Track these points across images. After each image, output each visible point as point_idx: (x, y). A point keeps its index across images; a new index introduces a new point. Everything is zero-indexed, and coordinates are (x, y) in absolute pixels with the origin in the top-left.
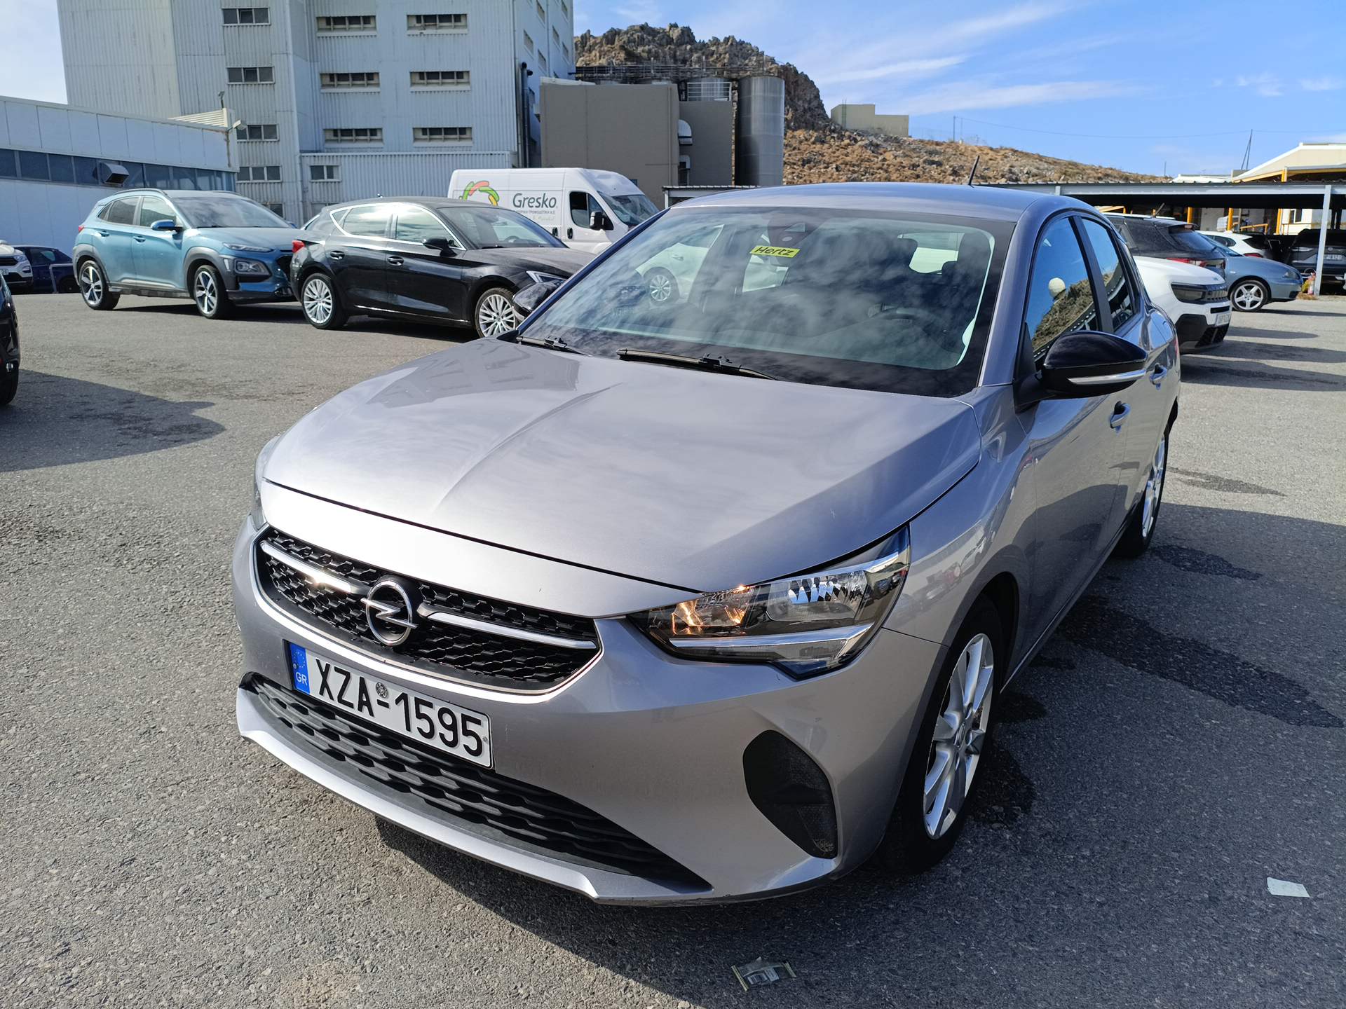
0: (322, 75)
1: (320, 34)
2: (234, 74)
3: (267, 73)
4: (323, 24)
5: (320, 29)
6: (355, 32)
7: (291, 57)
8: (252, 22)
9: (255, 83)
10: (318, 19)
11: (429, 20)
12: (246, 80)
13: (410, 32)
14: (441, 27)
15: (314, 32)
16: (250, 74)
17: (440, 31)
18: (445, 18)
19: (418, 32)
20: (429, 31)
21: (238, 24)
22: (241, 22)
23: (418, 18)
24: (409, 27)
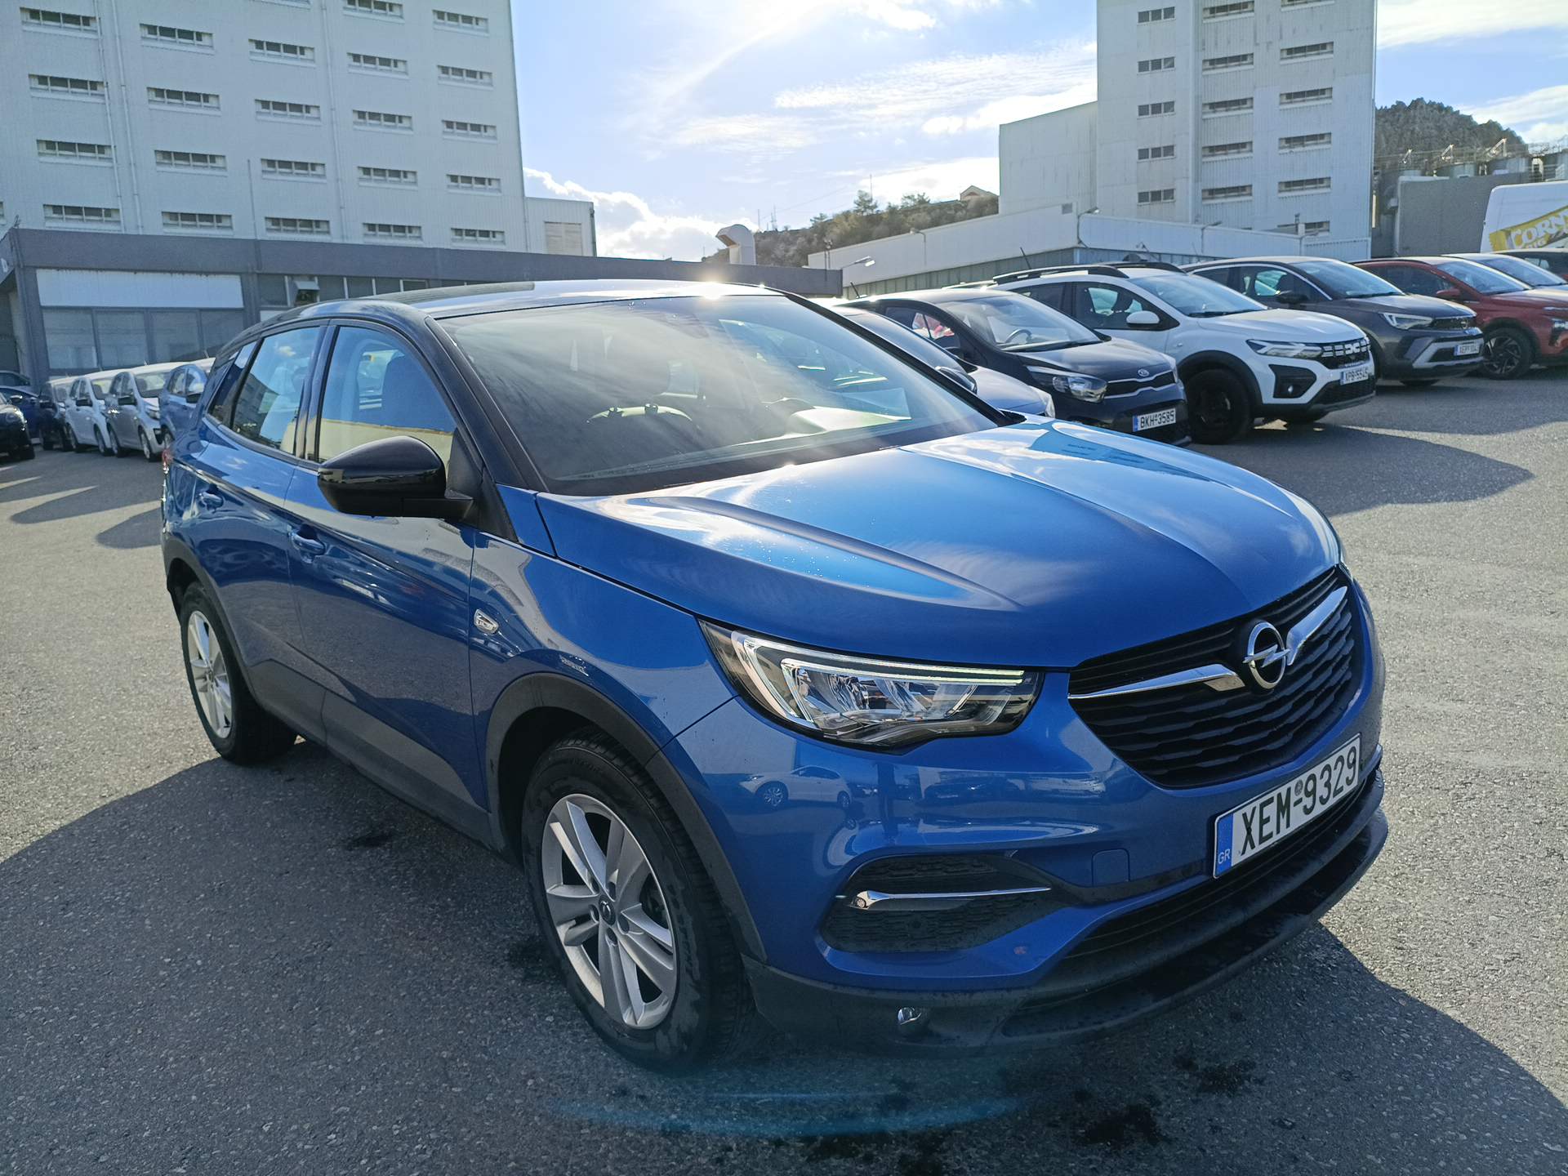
0: (1202, 191)
1: (1205, 160)
2: (1143, 197)
3: (1169, 194)
4: (1207, 152)
5: (1204, 156)
6: (1233, 155)
7: (1190, 180)
8: (1160, 157)
9: (1159, 202)
10: (1204, 148)
11: (1300, 140)
12: (1152, 201)
13: (1281, 151)
14: (1308, 145)
16: (1156, 196)
17: (1307, 148)
18: (1313, 137)
19: (1287, 151)
20: (1299, 149)
21: (1150, 159)
22: (1153, 157)
23: (1288, 140)
24: (1280, 148)
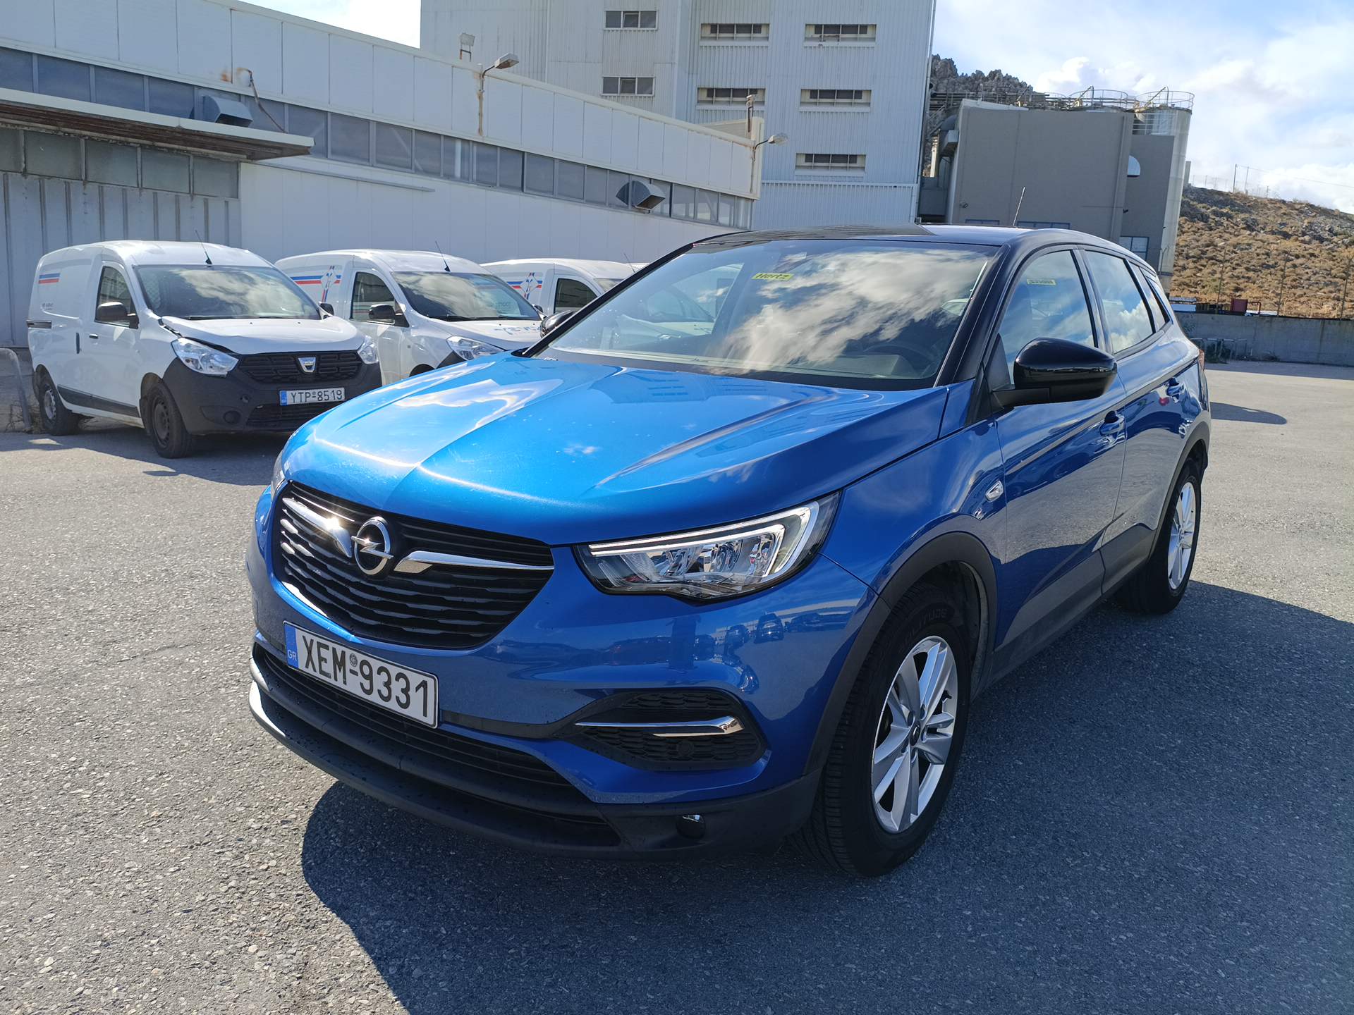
0: (698, 89)
1: (704, 43)
2: (609, 84)
3: (646, 85)
4: (707, 31)
5: (703, 38)
6: (741, 41)
7: (676, 67)
8: (637, 26)
9: (632, 95)
10: (703, 25)
12: (622, 91)
13: (808, 44)
14: (844, 39)
15: (697, 40)
16: (628, 85)
17: (842, 44)
18: (852, 29)
19: (816, 44)
21: (621, 28)
22: (624, 26)
23: (818, 28)
24: (807, 39)
